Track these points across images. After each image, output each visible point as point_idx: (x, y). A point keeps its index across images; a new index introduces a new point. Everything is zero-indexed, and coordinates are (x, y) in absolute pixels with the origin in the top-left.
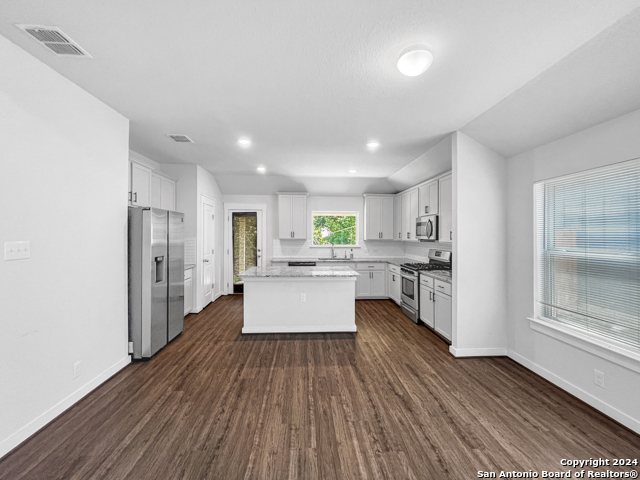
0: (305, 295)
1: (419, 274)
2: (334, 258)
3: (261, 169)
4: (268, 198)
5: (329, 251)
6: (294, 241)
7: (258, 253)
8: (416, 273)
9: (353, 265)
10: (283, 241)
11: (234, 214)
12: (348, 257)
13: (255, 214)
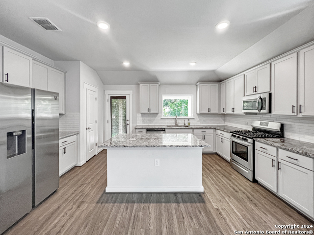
0: (159, 160)
1: (254, 141)
2: (177, 125)
3: (126, 64)
4: (134, 86)
5: (174, 121)
6: (151, 114)
7: (127, 122)
8: (250, 140)
9: (191, 130)
10: (143, 114)
11: (112, 98)
12: (186, 125)
13: (124, 98)
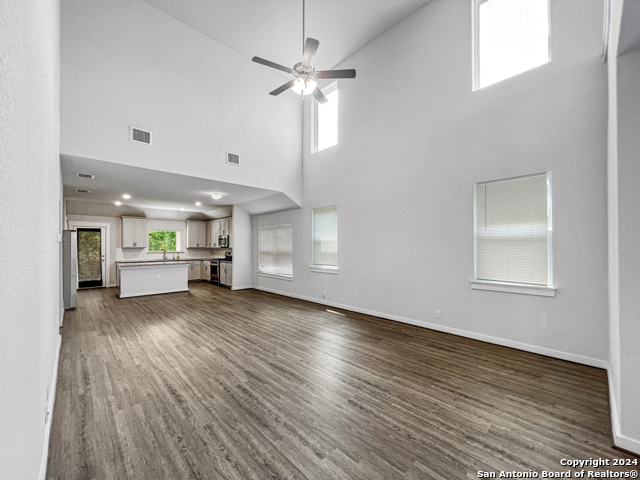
0: (160, 275)
1: (220, 262)
2: (165, 259)
3: (118, 204)
4: (112, 219)
5: (162, 255)
6: (136, 249)
7: (102, 258)
10: (125, 248)
11: (80, 230)
12: (176, 258)
13: (99, 230)
